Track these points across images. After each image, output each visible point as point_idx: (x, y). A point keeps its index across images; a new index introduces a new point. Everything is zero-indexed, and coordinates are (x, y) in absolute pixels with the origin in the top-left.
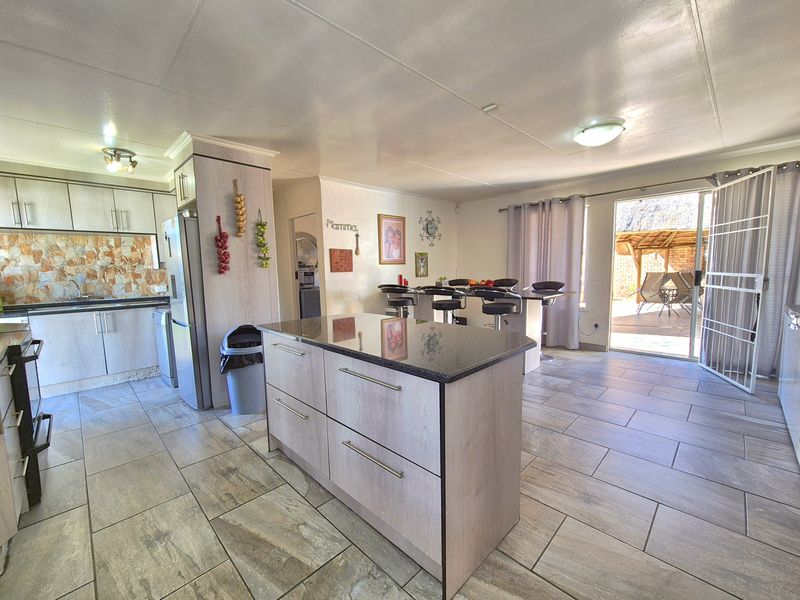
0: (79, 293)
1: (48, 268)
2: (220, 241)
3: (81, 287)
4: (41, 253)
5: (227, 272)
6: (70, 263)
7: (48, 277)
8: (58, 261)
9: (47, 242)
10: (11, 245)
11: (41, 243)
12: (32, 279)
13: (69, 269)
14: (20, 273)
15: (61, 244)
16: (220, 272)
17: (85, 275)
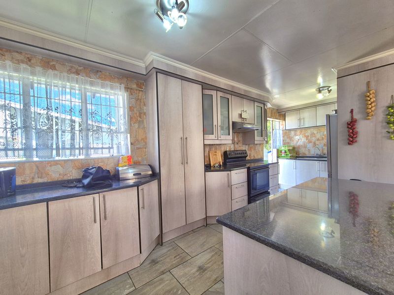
0: (319, 153)
1: (310, 142)
2: (350, 124)
3: (321, 150)
4: (308, 136)
5: (355, 145)
6: (318, 140)
7: (310, 146)
8: (314, 139)
9: (311, 132)
10: (300, 134)
11: (309, 132)
12: (305, 147)
13: (317, 142)
14: (302, 144)
15: (315, 132)
16: (349, 144)
17: (323, 145)
